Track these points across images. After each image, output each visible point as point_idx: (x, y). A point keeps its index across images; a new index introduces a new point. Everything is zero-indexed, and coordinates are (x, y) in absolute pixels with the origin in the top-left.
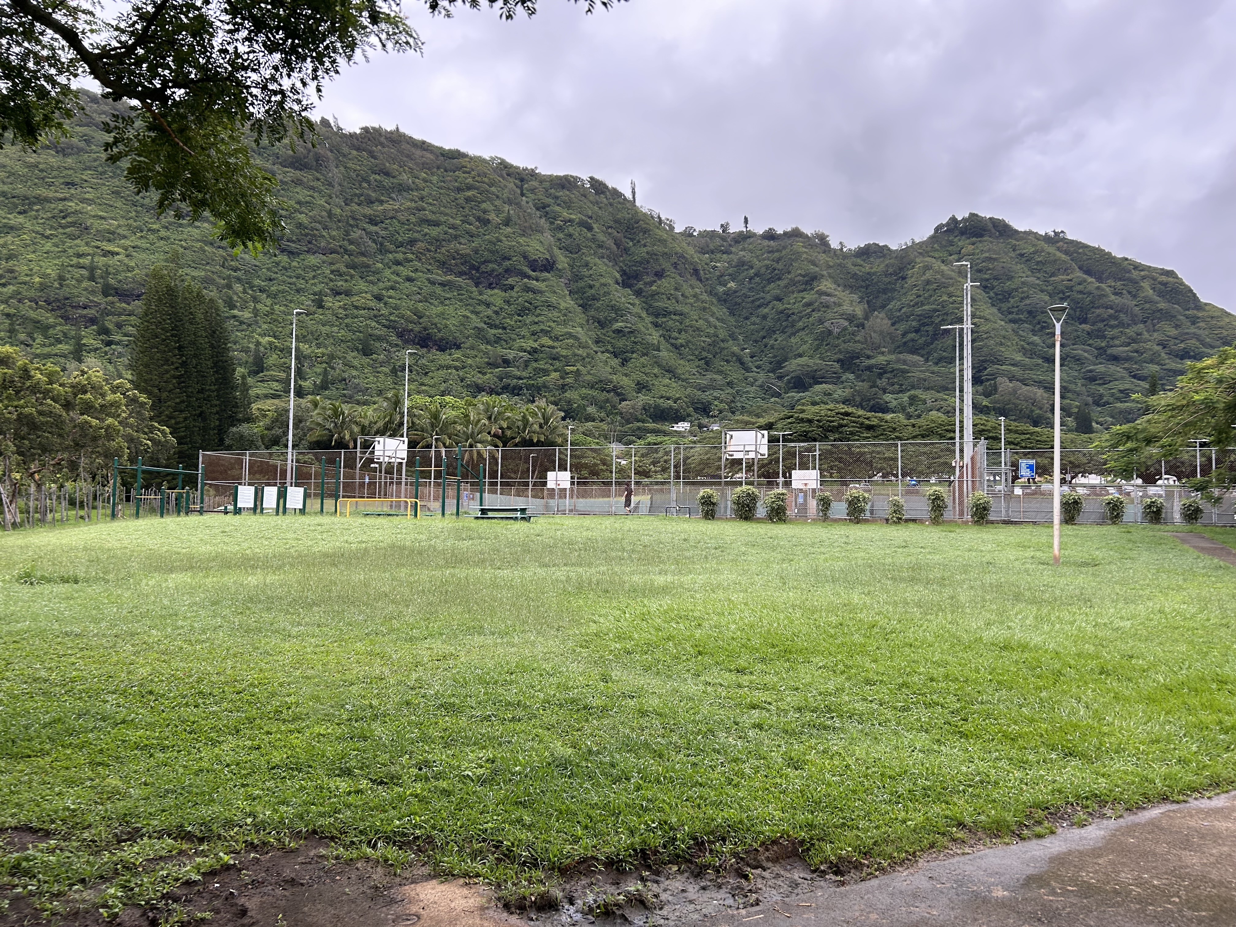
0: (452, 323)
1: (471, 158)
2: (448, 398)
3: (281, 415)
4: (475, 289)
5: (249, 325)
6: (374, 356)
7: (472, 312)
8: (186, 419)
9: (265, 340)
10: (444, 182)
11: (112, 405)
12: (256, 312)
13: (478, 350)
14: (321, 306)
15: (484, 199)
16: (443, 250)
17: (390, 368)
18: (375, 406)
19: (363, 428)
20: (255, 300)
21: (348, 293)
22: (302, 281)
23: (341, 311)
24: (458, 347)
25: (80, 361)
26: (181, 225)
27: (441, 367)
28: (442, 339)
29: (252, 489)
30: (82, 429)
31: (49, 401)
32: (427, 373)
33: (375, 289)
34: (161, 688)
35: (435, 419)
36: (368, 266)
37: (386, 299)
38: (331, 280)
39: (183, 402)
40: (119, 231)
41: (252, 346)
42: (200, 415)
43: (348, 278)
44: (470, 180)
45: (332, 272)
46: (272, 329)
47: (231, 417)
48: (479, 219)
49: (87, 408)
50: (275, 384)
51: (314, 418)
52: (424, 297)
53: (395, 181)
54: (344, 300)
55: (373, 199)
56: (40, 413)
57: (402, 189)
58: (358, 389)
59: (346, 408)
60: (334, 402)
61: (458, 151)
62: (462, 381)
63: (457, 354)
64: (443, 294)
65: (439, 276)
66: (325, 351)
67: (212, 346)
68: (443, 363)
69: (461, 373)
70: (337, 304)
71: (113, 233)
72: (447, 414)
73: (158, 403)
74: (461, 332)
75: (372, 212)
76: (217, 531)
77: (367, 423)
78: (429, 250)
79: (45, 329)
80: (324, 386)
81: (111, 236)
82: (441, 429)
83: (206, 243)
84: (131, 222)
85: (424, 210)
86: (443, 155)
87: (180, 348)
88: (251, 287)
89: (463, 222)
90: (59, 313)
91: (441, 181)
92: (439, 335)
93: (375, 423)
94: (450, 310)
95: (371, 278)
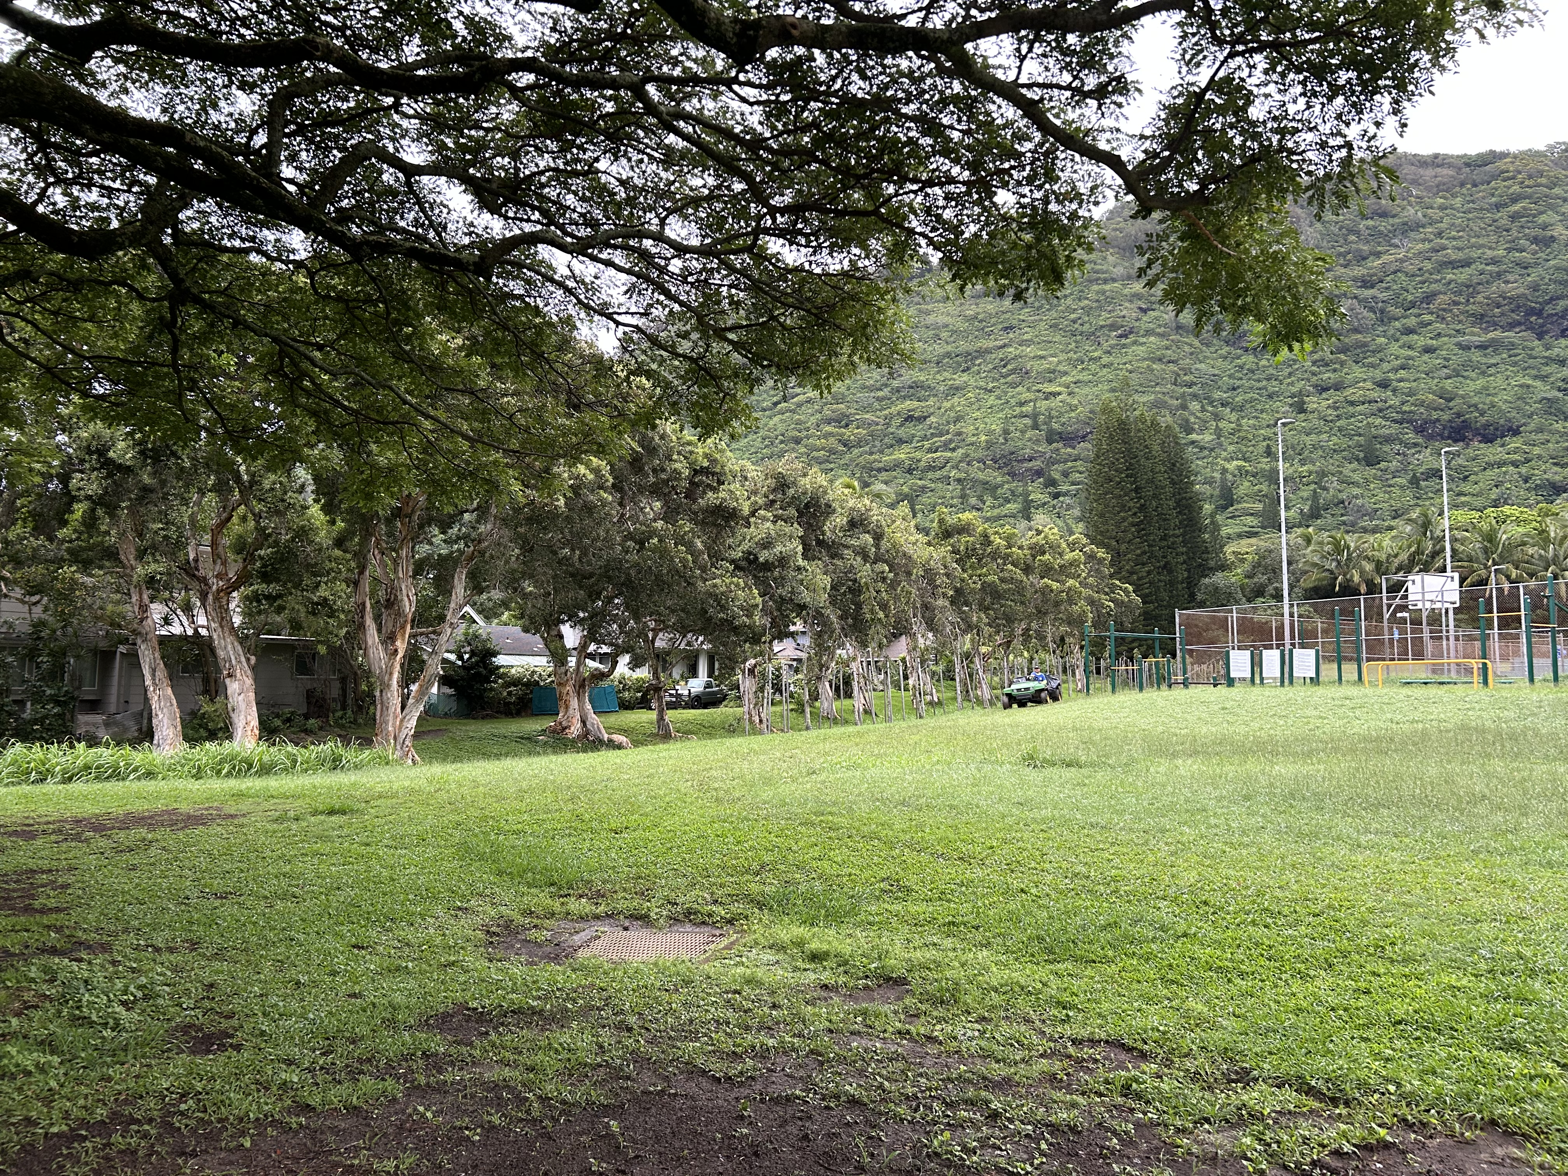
0: (1503, 400)
1: (1515, 157)
2: (1507, 510)
3: (1264, 558)
4: (1537, 342)
5: (1212, 450)
6: (1383, 465)
7: (1536, 377)
8: (1149, 573)
9: (1232, 466)
10: (1473, 202)
11: (1071, 564)
12: (1218, 433)
13: (1550, 432)
14: (1302, 411)
15: (1542, 209)
16: (1480, 298)
17: (1409, 477)
18: (1394, 533)
19: (1378, 564)
20: (1217, 417)
21: (1338, 387)
22: (1274, 383)
23: (1330, 412)
24: (1516, 432)
25: (1029, 519)
26: (1124, 346)
27: (1490, 465)
28: (1486, 426)
29: (1248, 653)
30: (1043, 594)
31: (1010, 567)
32: (1466, 477)
33: (1378, 375)
34: (1216, 899)
35: (1490, 541)
36: (1365, 345)
37: (1395, 384)
38: (1314, 374)
39: (1144, 553)
40: (1061, 368)
41: (1217, 475)
42: (1165, 567)
43: (1337, 366)
44: (1516, 188)
45: (1314, 363)
46: (1240, 450)
47: (1200, 565)
48: (1535, 240)
49: (1047, 571)
50: (1250, 519)
51: (1309, 558)
52: (1454, 370)
53: (1397, 220)
54: (1334, 396)
55: (1364, 254)
56: (1002, 580)
57: (1408, 228)
58: (1362, 512)
59: (1351, 540)
60: (1333, 533)
61: (1492, 152)
62: (1526, 481)
63: (1515, 443)
64: (1484, 360)
65: (1476, 336)
66: (1311, 468)
67: (1173, 482)
68: (1492, 459)
69: (1523, 470)
70: (1325, 403)
71: (1053, 372)
72: (1509, 533)
73: (1117, 556)
74: (1519, 409)
75: (1365, 272)
76: (1216, 708)
77: (1383, 557)
78: (1456, 303)
79: (991, 489)
80: (1315, 514)
81: (1052, 375)
82: (1501, 556)
83: (1153, 360)
84: (1071, 354)
85: (1445, 249)
86: (1468, 165)
87: (1136, 490)
88: (1211, 403)
89: (1509, 250)
90: (1005, 470)
91: (1469, 202)
92: (1483, 420)
93: (1396, 556)
94: (1499, 381)
95: (1370, 360)
